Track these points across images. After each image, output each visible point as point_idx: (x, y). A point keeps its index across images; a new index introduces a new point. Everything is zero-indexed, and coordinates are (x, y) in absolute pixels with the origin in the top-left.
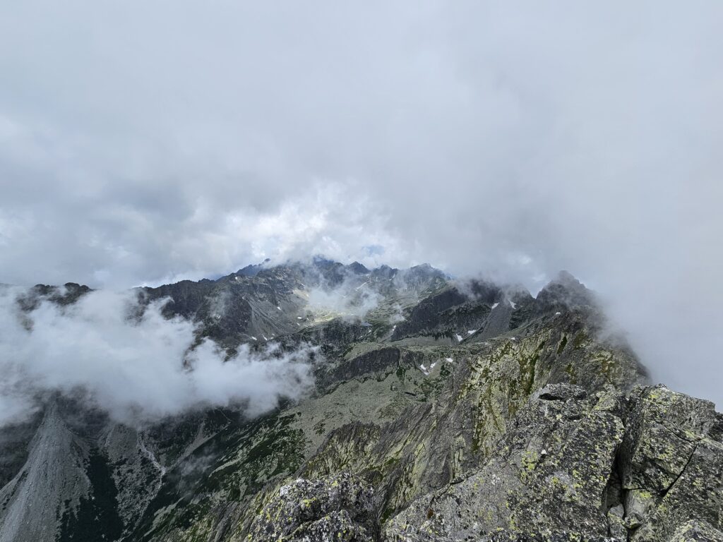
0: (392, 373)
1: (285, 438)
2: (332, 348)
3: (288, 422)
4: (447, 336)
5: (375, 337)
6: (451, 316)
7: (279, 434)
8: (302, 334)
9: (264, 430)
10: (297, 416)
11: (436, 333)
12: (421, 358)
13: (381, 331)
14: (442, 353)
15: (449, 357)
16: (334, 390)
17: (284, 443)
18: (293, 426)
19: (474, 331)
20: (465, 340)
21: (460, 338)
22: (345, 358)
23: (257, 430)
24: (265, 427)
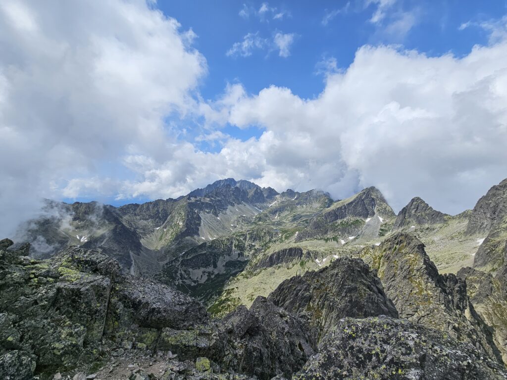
0: (297, 264)
1: (229, 303)
2: (254, 246)
3: (230, 293)
4: (334, 240)
5: (284, 239)
6: (337, 226)
7: (225, 300)
8: (234, 236)
9: (215, 297)
10: (236, 289)
11: (326, 238)
12: (316, 255)
13: (288, 235)
14: (331, 252)
15: (335, 255)
16: (259, 274)
17: (229, 306)
18: (233, 295)
19: (353, 237)
20: (346, 243)
21: (343, 242)
22: (266, 253)
23: (211, 297)
24: (216, 295)
